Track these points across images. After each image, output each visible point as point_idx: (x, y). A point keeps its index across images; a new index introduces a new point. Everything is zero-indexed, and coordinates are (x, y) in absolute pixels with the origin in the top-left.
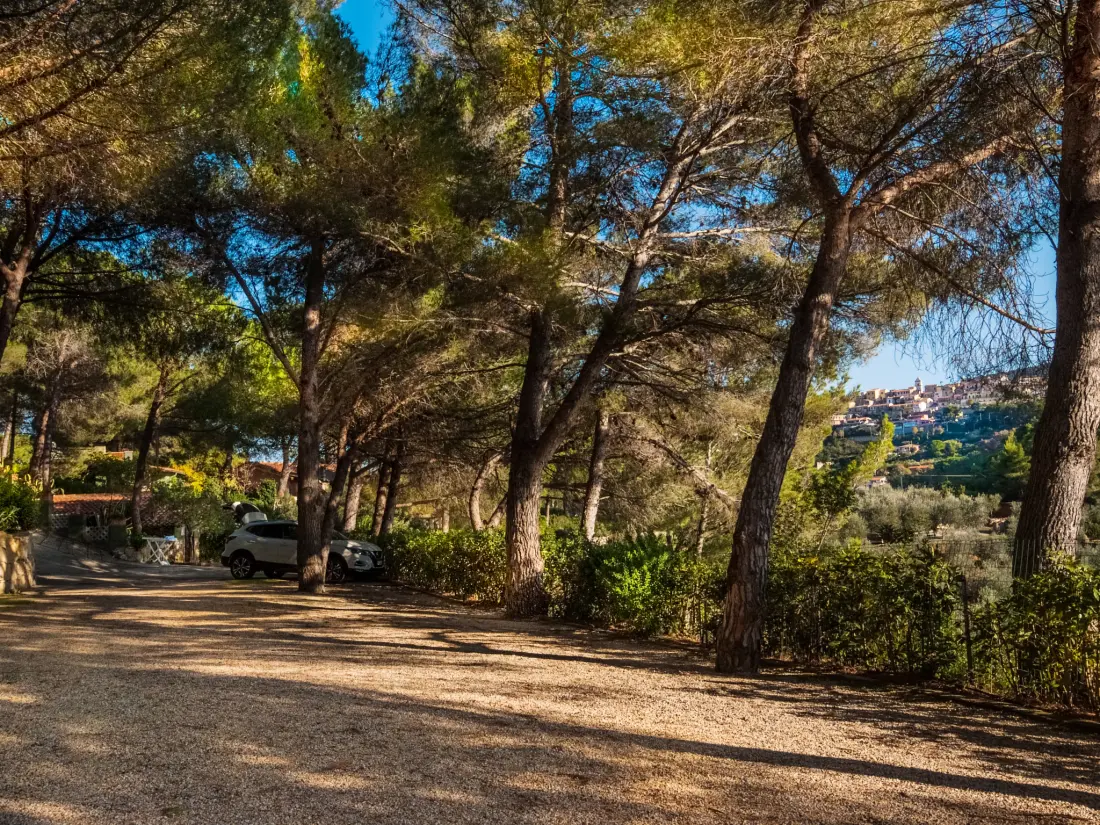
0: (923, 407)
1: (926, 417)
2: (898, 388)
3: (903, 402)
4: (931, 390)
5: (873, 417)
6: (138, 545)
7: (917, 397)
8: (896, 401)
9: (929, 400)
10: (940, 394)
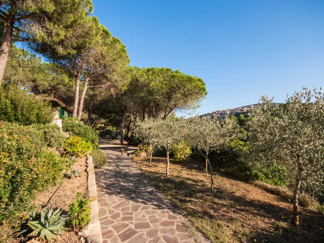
0: (228, 113)
1: (228, 114)
2: (224, 109)
3: (225, 112)
4: (229, 110)
5: (220, 114)
6: (104, 136)
7: (227, 111)
8: (224, 112)
9: (229, 112)
10: (231, 111)
